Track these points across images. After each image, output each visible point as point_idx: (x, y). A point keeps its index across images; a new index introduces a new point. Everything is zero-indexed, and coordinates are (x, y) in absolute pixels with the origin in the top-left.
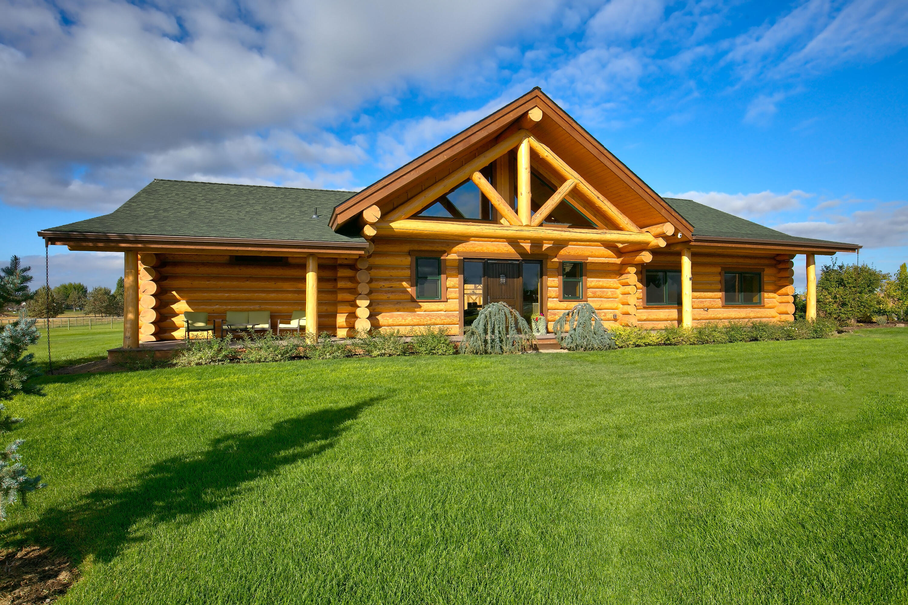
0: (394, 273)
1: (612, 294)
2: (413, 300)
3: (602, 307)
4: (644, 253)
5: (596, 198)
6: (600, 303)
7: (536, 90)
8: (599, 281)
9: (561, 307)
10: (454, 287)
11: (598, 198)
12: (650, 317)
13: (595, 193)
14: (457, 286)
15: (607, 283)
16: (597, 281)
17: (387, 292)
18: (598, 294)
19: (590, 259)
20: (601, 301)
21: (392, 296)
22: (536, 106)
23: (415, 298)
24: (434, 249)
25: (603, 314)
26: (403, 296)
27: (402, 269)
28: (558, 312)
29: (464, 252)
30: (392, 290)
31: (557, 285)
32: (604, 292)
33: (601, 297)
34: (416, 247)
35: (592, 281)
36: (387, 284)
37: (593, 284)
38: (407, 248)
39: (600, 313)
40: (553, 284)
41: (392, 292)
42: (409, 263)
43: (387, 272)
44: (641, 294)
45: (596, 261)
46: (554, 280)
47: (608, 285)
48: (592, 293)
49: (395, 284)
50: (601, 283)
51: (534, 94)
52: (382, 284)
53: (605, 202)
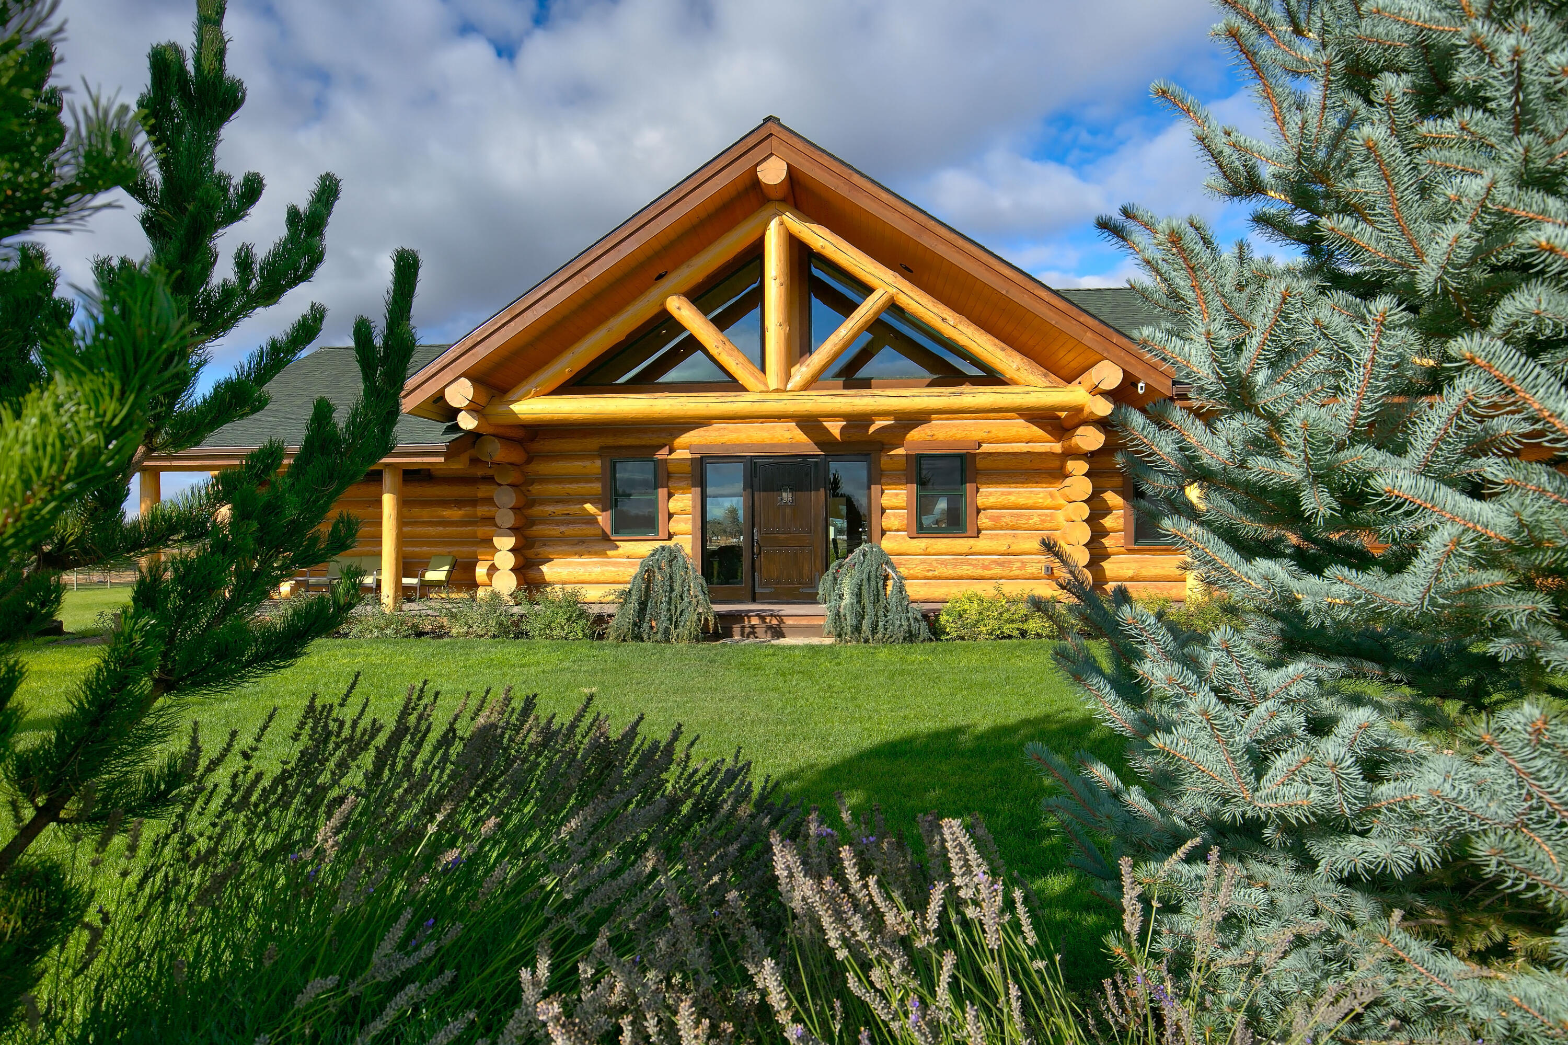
0: (571, 488)
1: (1043, 522)
2: (605, 538)
3: (1014, 548)
4: (1081, 430)
5: (939, 320)
6: (1009, 541)
7: (769, 124)
8: (1010, 494)
9: (913, 550)
10: (683, 512)
11: (943, 319)
12: (1144, 573)
13: (935, 310)
14: (690, 509)
15: (1029, 498)
16: (1002, 494)
17: (559, 523)
18: (1004, 521)
19: (986, 448)
20: (1014, 536)
21: (568, 530)
22: (772, 154)
23: (609, 533)
24: (643, 443)
25: (1019, 564)
26: (589, 530)
27: (588, 481)
28: (908, 560)
29: (700, 446)
30: (570, 519)
31: (904, 504)
32: (1022, 515)
33: (1013, 528)
34: (610, 441)
35: (991, 494)
36: (559, 509)
37: (991, 501)
38: (593, 443)
39: (1010, 562)
40: (895, 502)
41: (569, 523)
42: (600, 471)
43: (560, 487)
44: (1122, 520)
45: (1000, 450)
46: (897, 495)
47: (1030, 502)
48: (991, 518)
49: (574, 509)
50: (1012, 499)
51: (763, 133)
52: (550, 509)
53: (960, 327)
